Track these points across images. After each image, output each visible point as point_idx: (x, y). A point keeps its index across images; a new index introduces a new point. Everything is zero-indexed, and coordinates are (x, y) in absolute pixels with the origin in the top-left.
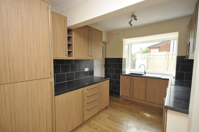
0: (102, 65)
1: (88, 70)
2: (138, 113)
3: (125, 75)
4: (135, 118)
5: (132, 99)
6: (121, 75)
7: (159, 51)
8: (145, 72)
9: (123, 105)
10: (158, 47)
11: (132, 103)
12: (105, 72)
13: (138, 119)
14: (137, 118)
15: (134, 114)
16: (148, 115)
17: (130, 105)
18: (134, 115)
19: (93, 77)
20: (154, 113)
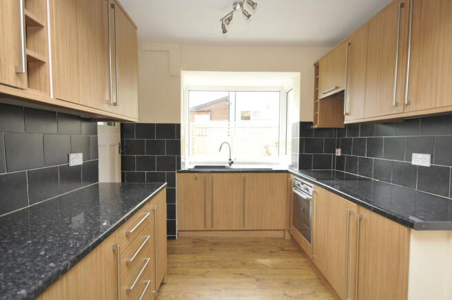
0: (114, 145)
1: (81, 162)
2: (244, 264)
3: (189, 171)
4: (248, 279)
5: (209, 234)
6: (178, 172)
7: (211, 119)
8: (230, 160)
9: (200, 258)
10: (208, 111)
11: (215, 244)
12: (123, 167)
13: (257, 280)
14: (255, 280)
15: (241, 271)
16: (266, 261)
17: (212, 250)
18: (242, 274)
19: (97, 185)
20: (272, 252)
